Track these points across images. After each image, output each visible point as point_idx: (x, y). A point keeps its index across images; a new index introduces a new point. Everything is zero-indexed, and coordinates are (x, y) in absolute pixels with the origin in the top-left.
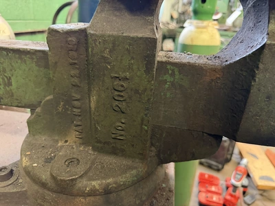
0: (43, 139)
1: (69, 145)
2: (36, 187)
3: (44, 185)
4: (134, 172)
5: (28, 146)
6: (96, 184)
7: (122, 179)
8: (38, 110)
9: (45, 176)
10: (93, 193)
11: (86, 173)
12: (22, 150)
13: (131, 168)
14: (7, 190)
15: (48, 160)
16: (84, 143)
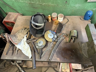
6: (83, 53)
7: (85, 55)
9: (82, 47)
11: (84, 51)
13: (87, 56)
14: (80, 44)
15: (84, 47)
16: (88, 49)
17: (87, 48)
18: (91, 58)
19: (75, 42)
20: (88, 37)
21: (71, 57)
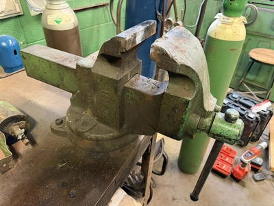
0: (77, 109)
1: (87, 114)
2: (70, 131)
3: (72, 131)
4: (112, 134)
5: (70, 111)
6: (93, 136)
7: (105, 136)
8: (75, 95)
9: (73, 127)
10: (91, 139)
11: (89, 130)
12: (68, 113)
13: (111, 132)
14: (59, 129)
15: (77, 121)
16: (94, 115)
17: (89, 112)
18: (125, 126)
19: (38, 140)
20: (58, 86)
21: (73, 191)
